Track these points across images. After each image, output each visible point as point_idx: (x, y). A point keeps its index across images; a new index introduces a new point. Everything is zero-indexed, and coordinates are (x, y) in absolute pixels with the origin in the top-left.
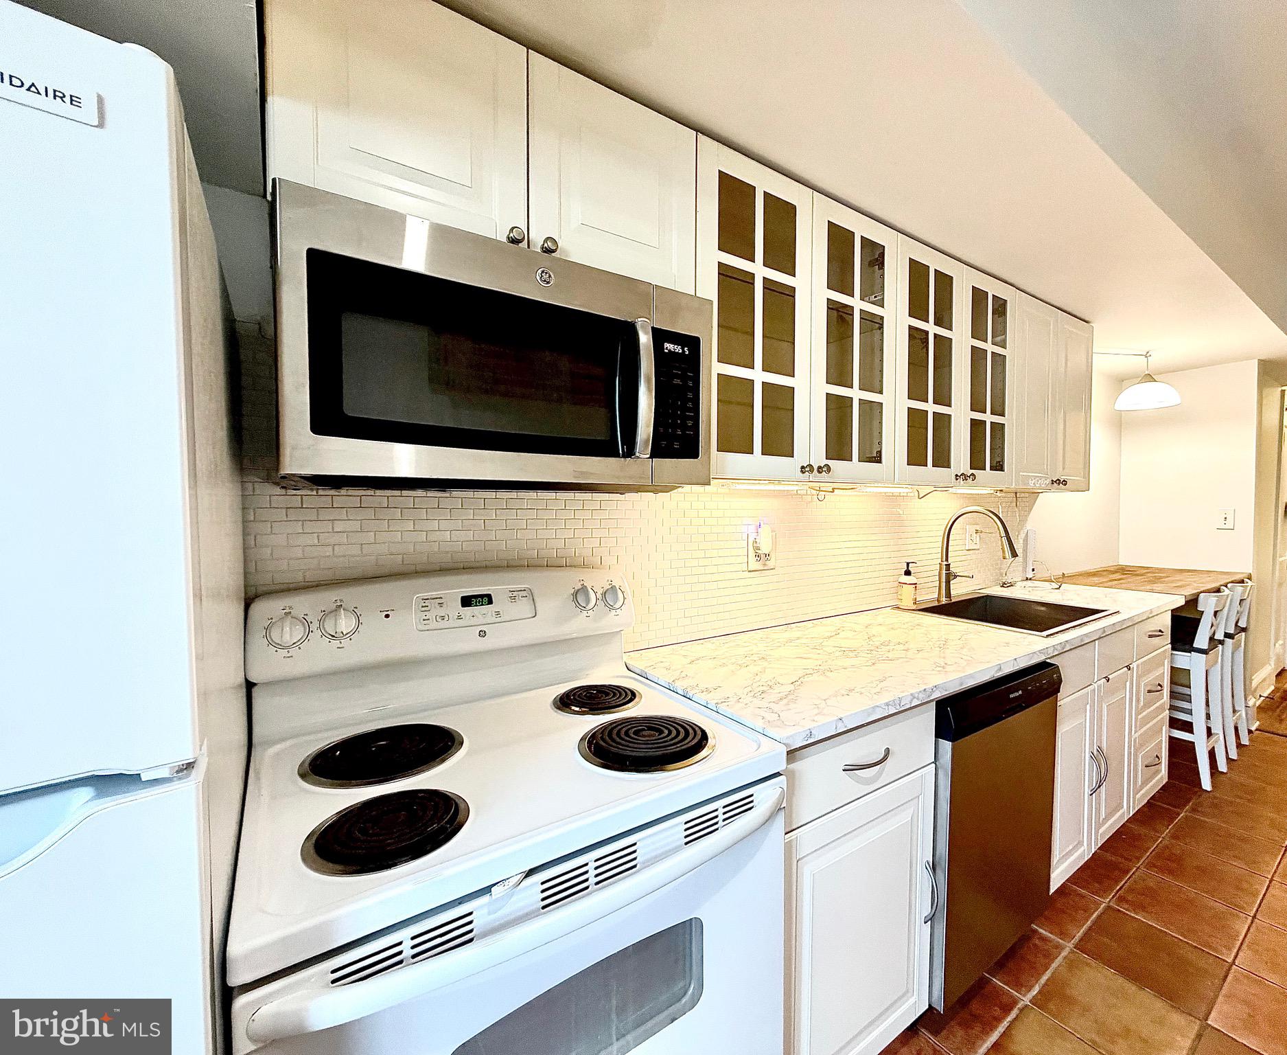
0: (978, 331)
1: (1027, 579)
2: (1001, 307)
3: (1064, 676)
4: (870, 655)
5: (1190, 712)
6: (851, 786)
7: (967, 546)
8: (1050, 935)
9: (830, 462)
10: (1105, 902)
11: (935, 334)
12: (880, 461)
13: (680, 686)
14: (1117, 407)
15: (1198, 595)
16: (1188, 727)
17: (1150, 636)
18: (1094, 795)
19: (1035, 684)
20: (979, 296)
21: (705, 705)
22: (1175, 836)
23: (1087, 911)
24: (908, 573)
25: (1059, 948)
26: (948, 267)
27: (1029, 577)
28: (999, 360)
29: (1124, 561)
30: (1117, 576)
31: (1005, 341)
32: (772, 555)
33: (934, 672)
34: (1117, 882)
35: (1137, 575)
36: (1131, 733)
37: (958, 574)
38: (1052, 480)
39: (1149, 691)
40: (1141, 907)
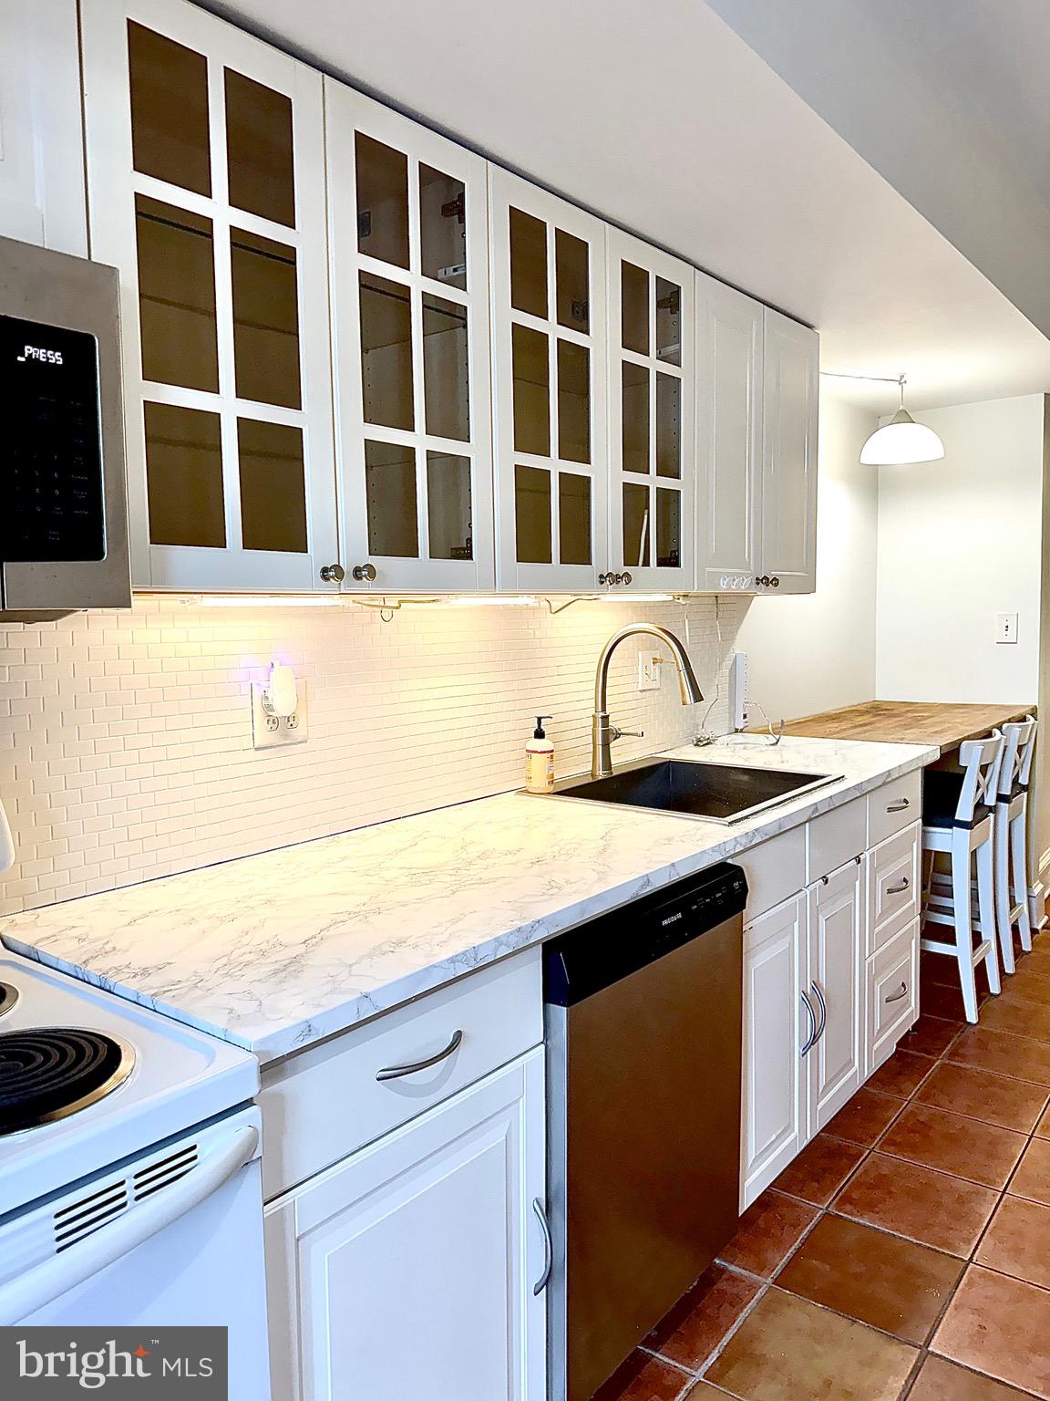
0: (633, 336)
1: (737, 731)
2: (670, 298)
3: (751, 883)
4: (453, 878)
5: (950, 912)
6: (392, 1100)
7: (640, 685)
8: (743, 1272)
9: (376, 561)
10: (821, 1208)
11: (559, 340)
12: (470, 557)
13: (94, 970)
14: (865, 460)
15: (959, 743)
16: (948, 935)
17: (890, 810)
18: (809, 1053)
19: (704, 900)
20: (633, 278)
21: (135, 999)
22: (924, 1097)
23: (796, 1225)
24: (539, 734)
25: (753, 1287)
26: (579, 226)
27: (740, 727)
28: (670, 387)
29: (882, 695)
30: (867, 719)
31: (679, 352)
32: (301, 719)
33: (545, 897)
34: (842, 1176)
35: (896, 716)
36: (861, 956)
37: (622, 731)
38: (757, 579)
39: (890, 891)
40: (869, 1207)
